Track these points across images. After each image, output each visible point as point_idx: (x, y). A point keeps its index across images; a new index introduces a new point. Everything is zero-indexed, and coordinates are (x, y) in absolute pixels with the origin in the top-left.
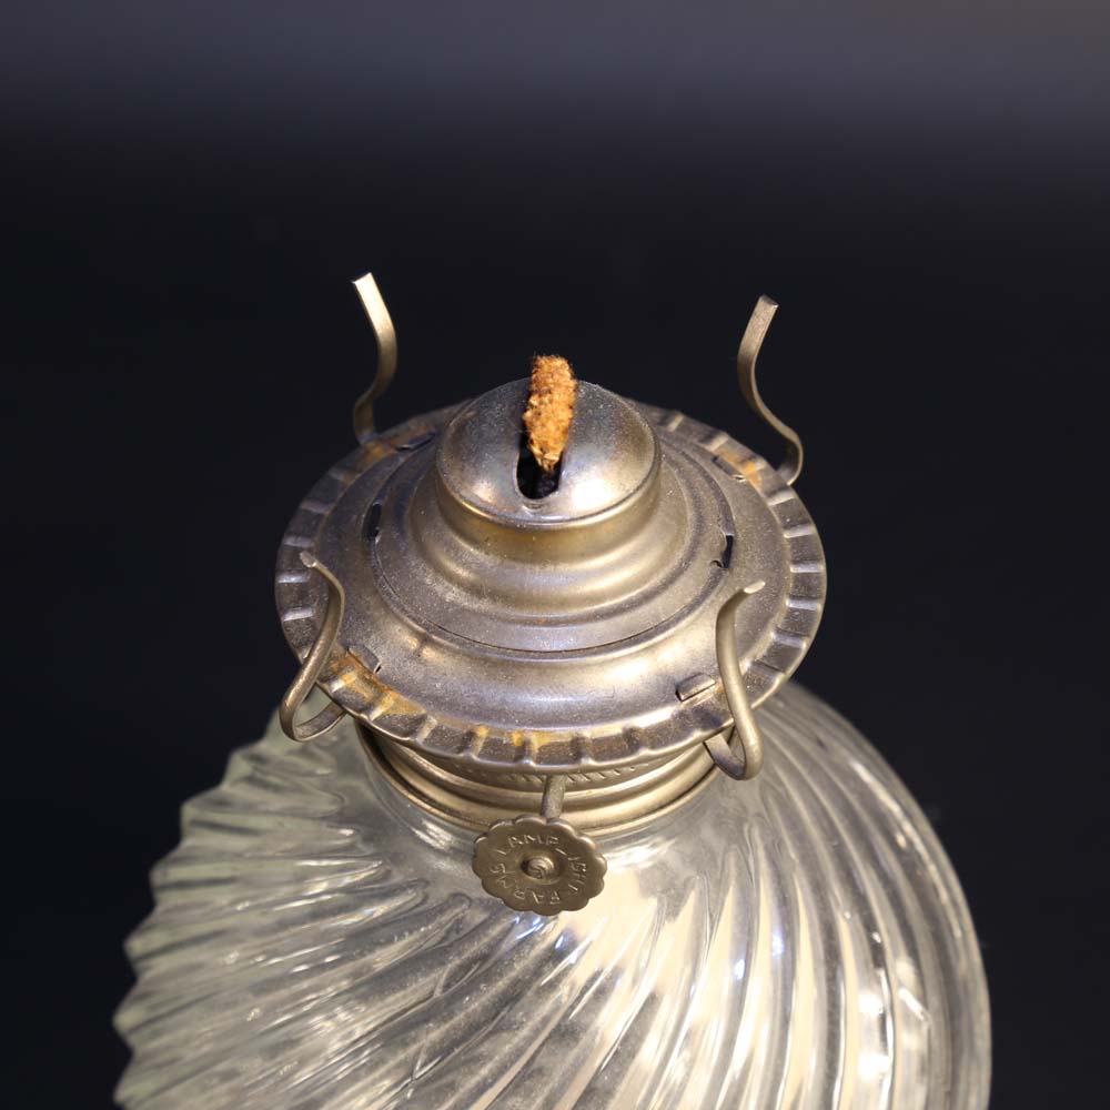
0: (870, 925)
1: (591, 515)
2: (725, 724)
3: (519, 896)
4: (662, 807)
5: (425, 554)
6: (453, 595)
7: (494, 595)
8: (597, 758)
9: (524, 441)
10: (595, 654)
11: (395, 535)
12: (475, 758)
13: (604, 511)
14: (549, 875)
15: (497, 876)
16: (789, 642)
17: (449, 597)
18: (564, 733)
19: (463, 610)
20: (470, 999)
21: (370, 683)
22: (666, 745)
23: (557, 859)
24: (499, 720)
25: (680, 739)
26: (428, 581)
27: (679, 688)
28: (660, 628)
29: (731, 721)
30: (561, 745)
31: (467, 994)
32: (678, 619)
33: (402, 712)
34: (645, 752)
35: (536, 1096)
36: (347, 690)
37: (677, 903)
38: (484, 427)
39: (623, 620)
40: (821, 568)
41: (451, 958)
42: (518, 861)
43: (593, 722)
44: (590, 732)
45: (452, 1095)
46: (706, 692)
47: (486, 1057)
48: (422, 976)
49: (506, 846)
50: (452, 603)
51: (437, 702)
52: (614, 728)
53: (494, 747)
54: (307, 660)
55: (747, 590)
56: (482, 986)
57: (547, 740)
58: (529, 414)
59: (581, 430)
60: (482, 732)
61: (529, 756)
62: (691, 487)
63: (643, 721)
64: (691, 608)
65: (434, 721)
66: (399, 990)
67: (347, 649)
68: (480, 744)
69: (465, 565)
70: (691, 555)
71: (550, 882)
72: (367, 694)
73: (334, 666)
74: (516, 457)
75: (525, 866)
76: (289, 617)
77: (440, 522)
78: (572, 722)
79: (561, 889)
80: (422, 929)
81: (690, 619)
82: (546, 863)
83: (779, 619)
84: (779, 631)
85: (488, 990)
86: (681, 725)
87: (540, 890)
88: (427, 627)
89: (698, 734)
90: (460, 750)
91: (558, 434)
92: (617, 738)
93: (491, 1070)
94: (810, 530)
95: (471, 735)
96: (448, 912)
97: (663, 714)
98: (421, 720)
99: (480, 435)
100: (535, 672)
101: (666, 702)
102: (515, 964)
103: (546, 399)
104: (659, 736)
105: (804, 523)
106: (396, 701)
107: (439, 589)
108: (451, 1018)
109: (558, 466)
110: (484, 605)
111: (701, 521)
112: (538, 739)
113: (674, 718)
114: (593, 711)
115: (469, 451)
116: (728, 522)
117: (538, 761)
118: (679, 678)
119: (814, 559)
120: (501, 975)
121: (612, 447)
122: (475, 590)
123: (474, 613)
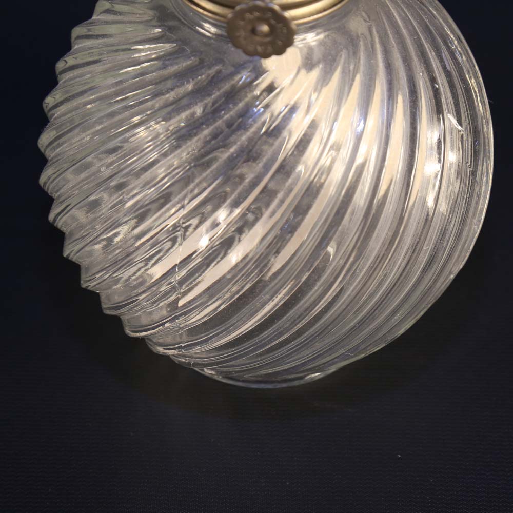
0: (433, 80)
3: (251, 48)
4: (325, 10)
20: (225, 113)
23: (270, 26)
31: (222, 110)
35: (259, 163)
37: (333, 63)
41: (214, 92)
42: (249, 27)
45: (216, 163)
47: (232, 142)
48: (199, 101)
49: (243, 19)
56: (231, 106)
66: (187, 110)
71: (267, 40)
75: (254, 31)
79: (272, 43)
80: (199, 77)
82: (265, 28)
85: (234, 108)
87: (262, 44)
93: (235, 150)
96: (213, 68)
102: (248, 94)
108: (215, 123)
120: (240, 100)
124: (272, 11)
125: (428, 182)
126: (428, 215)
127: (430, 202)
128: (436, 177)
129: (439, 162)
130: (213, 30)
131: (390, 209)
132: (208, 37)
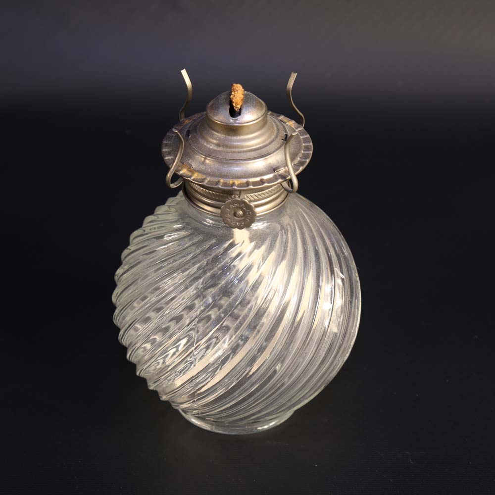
1: (250, 122)
2: (288, 178)
3: (233, 224)
5: (203, 138)
6: (212, 147)
7: (223, 146)
8: (253, 186)
9: (231, 103)
10: (252, 160)
11: (195, 134)
12: (220, 187)
13: (253, 121)
14: (241, 217)
15: (227, 218)
16: (303, 160)
17: (211, 147)
18: (244, 180)
19: (215, 150)
20: (218, 264)
21: (190, 171)
22: (272, 183)
23: (244, 211)
24: (226, 178)
25: (275, 181)
26: (205, 144)
27: (274, 170)
28: (269, 154)
29: (290, 177)
30: (243, 183)
31: (217, 262)
32: (274, 152)
33: (199, 177)
34: (266, 184)
36: (184, 173)
37: (274, 238)
38: (220, 101)
39: (259, 152)
40: (311, 144)
42: (233, 212)
43: (252, 177)
44: (251, 180)
46: (282, 171)
49: (229, 208)
50: (212, 149)
51: (209, 174)
52: (258, 179)
53: (225, 184)
54: (172, 167)
55: (293, 134)
57: (239, 182)
58: (232, 96)
59: (246, 100)
60: (222, 181)
61: (235, 185)
62: (275, 122)
63: (265, 177)
64: (277, 150)
65: (208, 179)
66: (199, 262)
67: (183, 163)
68: (221, 184)
69: (215, 139)
70: (276, 137)
71: (242, 219)
72: (189, 174)
73: (180, 168)
74: (229, 107)
75: (235, 214)
76: (166, 158)
77: (208, 128)
78: (246, 178)
79: (244, 220)
80: (204, 246)
81: (277, 152)
82: (241, 212)
83: (300, 155)
84: (300, 158)
86: (275, 178)
87: (239, 221)
88: (205, 156)
89: (280, 180)
90: (216, 185)
91: (240, 100)
92: (258, 182)
94: (308, 136)
95: (219, 181)
97: (271, 176)
98: (205, 179)
99: (218, 103)
100: (235, 165)
101: (271, 173)
103: (236, 93)
104: (269, 181)
105: (306, 134)
106: (198, 175)
107: (208, 146)
108: (213, 269)
109: (240, 109)
110: (220, 149)
111: (278, 130)
112: (237, 182)
113: (273, 177)
114: (251, 175)
115: (216, 108)
116: (286, 131)
117: (237, 187)
118: (274, 167)
119: (310, 142)
121: (254, 105)
122: (218, 145)
123: (218, 151)
124: (245, 202)
125: (325, 313)
126: (325, 330)
127: (326, 324)
128: (330, 310)
129: (331, 303)
130: (211, 222)
131: (305, 322)
132: (209, 226)
